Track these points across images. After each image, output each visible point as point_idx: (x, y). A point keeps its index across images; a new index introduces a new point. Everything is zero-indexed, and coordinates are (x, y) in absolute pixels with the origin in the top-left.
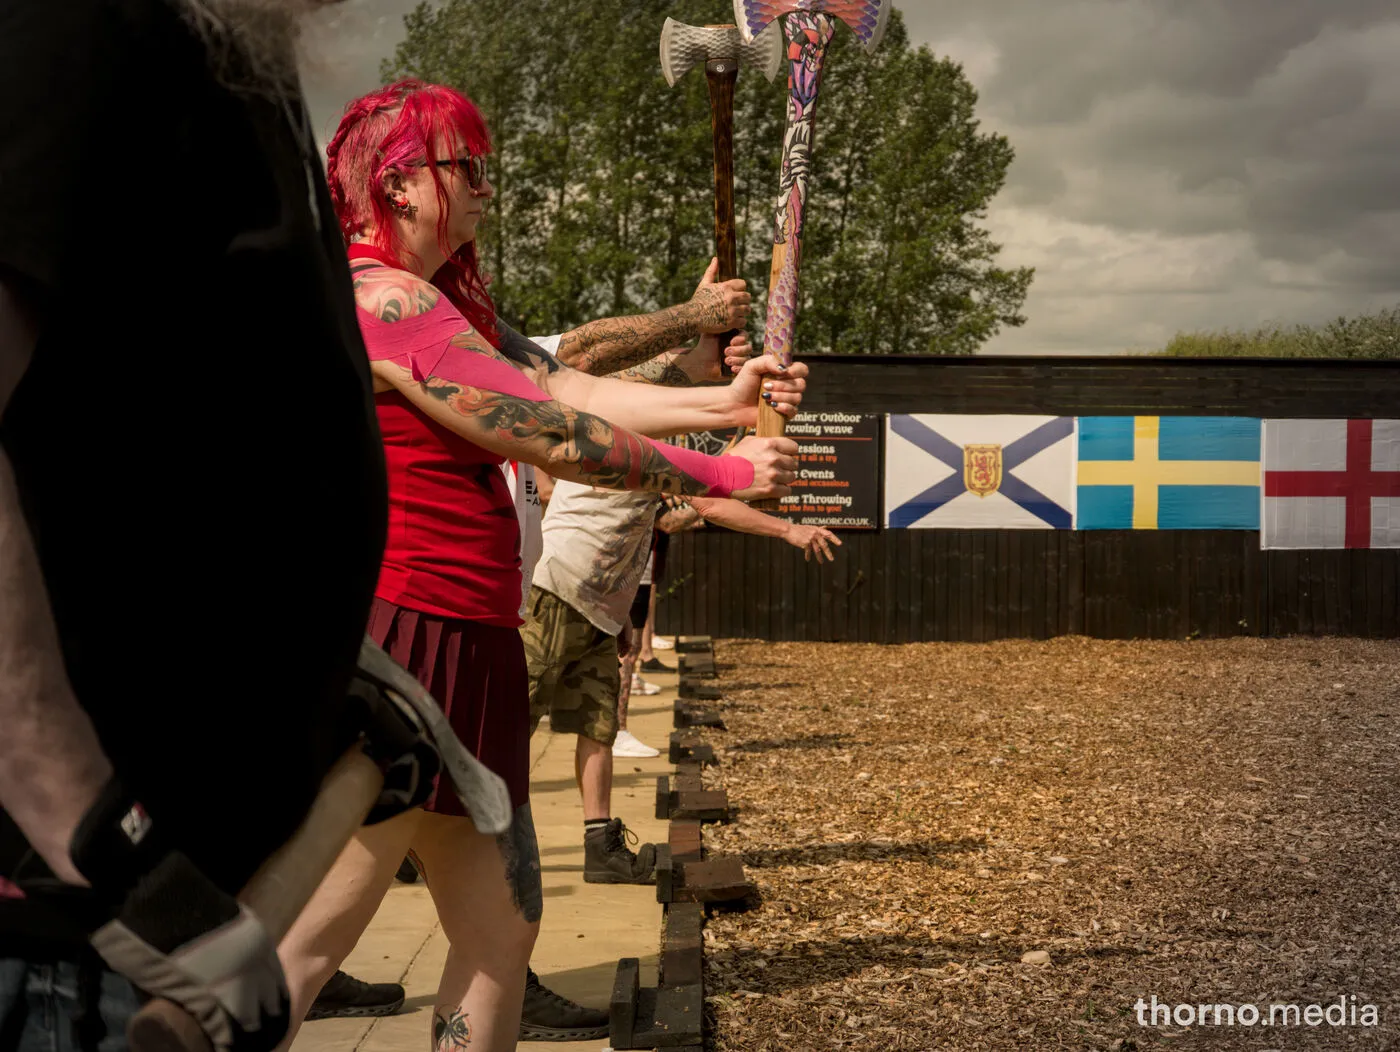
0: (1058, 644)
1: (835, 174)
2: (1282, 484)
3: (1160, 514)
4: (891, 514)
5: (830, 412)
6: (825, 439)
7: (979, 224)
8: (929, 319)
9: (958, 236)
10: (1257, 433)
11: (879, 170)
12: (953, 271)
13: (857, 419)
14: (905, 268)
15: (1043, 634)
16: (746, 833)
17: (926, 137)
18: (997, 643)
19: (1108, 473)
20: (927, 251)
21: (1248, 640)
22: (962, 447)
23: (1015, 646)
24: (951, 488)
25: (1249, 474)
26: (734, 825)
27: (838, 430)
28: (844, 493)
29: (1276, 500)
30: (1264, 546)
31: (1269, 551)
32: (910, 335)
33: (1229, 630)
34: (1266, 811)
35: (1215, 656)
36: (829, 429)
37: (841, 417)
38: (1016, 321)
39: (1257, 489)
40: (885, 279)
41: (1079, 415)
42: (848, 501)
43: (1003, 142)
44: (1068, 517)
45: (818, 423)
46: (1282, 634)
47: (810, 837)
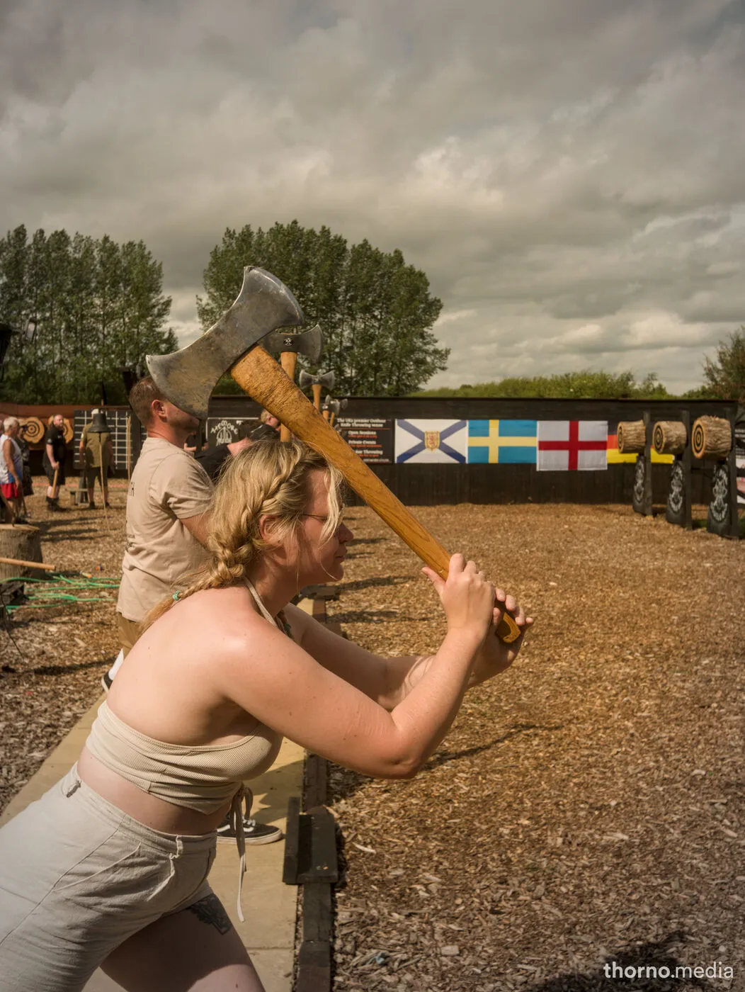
0: (461, 506)
1: (376, 313)
2: (545, 446)
3: (500, 457)
4: (398, 458)
5: (374, 418)
6: (372, 429)
7: (430, 332)
8: (411, 368)
9: (422, 336)
10: (535, 427)
11: (393, 312)
12: (420, 349)
13: (384, 421)
14: (402, 349)
15: (455, 502)
16: (342, 605)
17: (411, 299)
18: (438, 507)
19: (480, 442)
20: (411, 341)
21: (532, 505)
22: (424, 430)
23: (445, 508)
24: (420, 447)
25: (533, 442)
26: (337, 602)
27: (377, 425)
28: (379, 449)
29: (543, 452)
30: (538, 469)
31: (540, 472)
32: (404, 374)
33: (524, 501)
34: (540, 590)
35: (521, 512)
36: (373, 425)
37: (378, 421)
38: (443, 369)
39: (535, 448)
40: (394, 353)
41: (470, 419)
42: (381, 453)
43: (439, 301)
44: (464, 458)
45: (369, 423)
46: (545, 502)
47: (367, 607)
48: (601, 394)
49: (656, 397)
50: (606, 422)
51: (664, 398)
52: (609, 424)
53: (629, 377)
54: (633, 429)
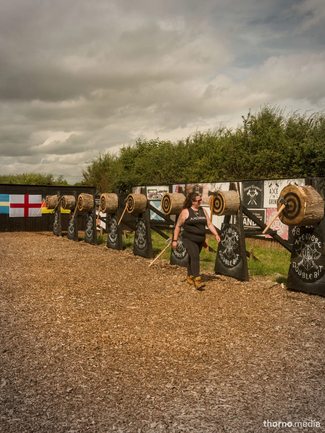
48: (39, 183)
49: (63, 185)
50: (41, 195)
51: (66, 185)
52: (42, 196)
53: (51, 176)
54: (53, 198)
